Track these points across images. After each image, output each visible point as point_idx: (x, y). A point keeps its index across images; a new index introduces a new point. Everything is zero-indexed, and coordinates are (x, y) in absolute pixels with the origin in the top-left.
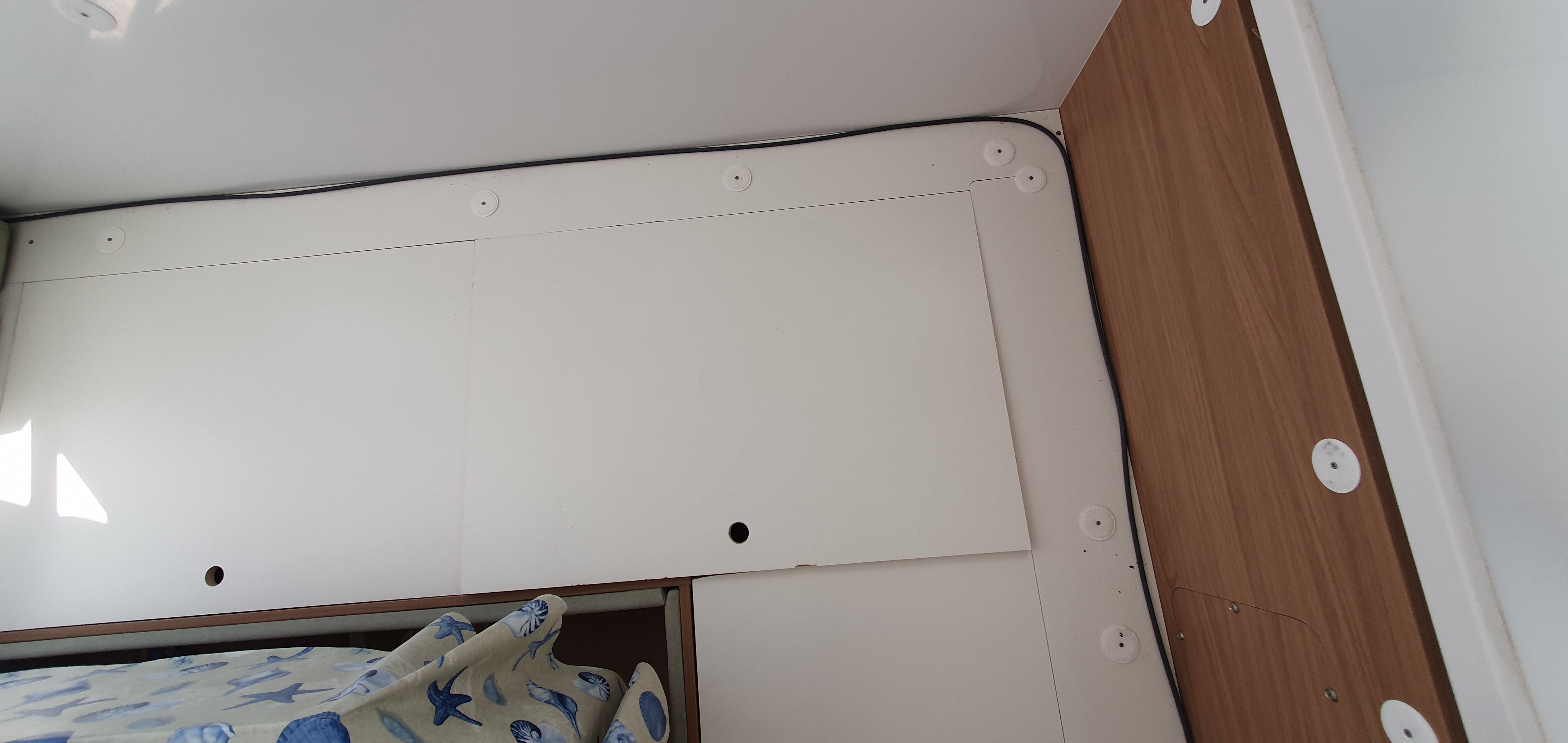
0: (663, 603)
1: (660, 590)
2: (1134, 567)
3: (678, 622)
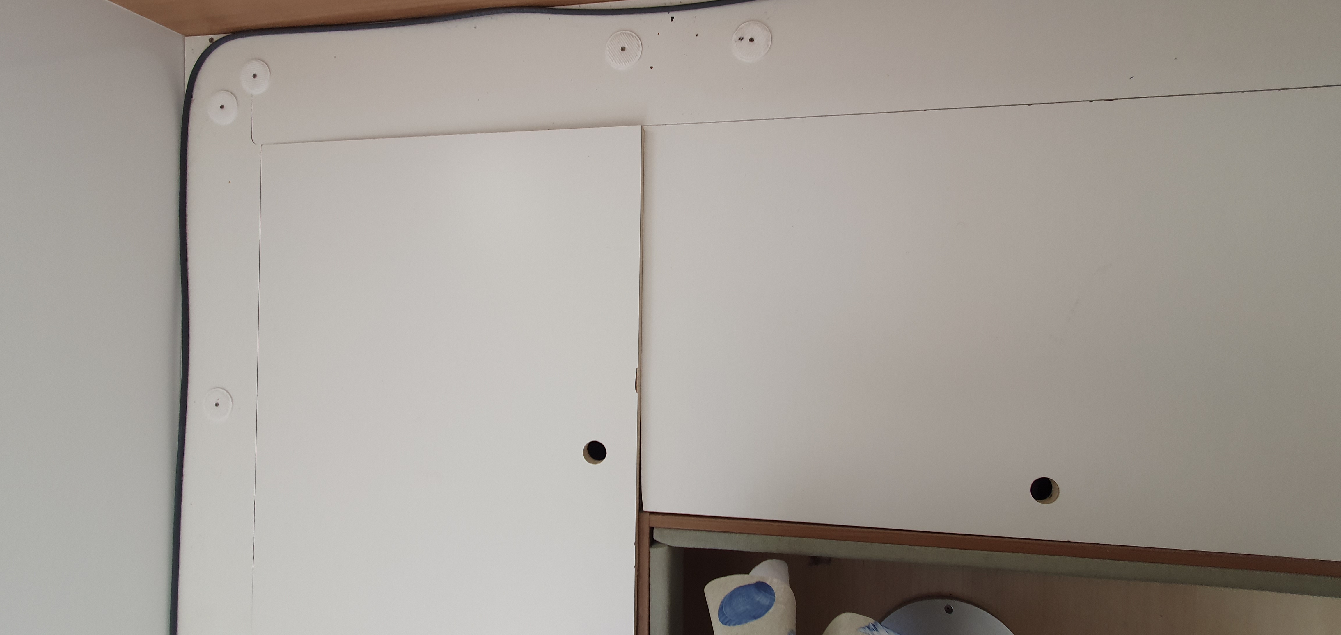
0: (667, 547)
1: (652, 550)
2: (673, 16)
3: (688, 533)
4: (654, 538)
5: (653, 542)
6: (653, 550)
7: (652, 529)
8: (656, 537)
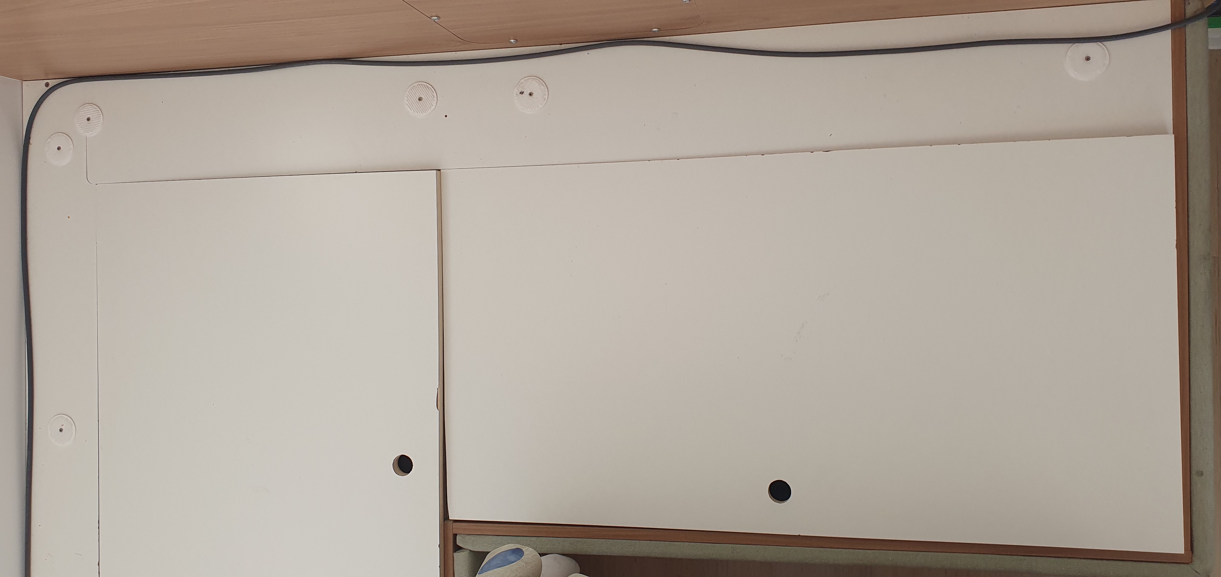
4: (457, 544)
5: (457, 548)
6: (456, 555)
7: (455, 536)
8: (459, 543)
